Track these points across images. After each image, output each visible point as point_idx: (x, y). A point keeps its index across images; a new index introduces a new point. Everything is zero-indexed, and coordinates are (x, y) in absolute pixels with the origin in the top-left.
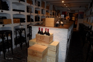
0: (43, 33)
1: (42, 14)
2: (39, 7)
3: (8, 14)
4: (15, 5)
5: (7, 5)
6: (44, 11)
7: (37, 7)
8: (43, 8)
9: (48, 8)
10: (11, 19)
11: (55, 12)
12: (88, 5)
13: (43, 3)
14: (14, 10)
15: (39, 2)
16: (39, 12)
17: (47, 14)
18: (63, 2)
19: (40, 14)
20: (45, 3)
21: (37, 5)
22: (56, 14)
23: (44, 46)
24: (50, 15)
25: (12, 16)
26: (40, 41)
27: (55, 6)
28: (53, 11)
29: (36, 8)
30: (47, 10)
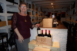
0: (43, 34)
1: (33, 15)
2: (30, 9)
3: (2, 16)
4: (8, 7)
5: (1, 7)
6: (34, 12)
7: (29, 9)
8: (33, 10)
9: (37, 9)
10: (6, 21)
11: (42, 13)
12: (70, 7)
13: (33, 5)
14: (8, 12)
15: (30, 5)
16: (30, 14)
17: (36, 15)
18: (52, 4)
19: (31, 15)
20: (35, 6)
21: (28, 7)
22: (43, 14)
23: (46, 48)
24: (39, 15)
25: (7, 18)
26: (41, 43)
27: (42, 8)
28: (41, 12)
29: (27, 10)
30: (36, 11)
